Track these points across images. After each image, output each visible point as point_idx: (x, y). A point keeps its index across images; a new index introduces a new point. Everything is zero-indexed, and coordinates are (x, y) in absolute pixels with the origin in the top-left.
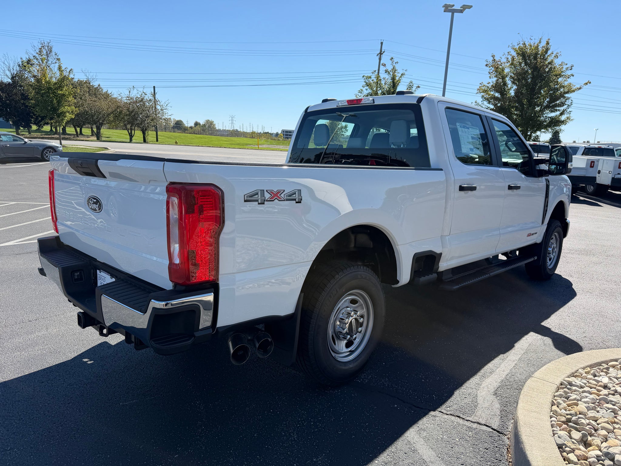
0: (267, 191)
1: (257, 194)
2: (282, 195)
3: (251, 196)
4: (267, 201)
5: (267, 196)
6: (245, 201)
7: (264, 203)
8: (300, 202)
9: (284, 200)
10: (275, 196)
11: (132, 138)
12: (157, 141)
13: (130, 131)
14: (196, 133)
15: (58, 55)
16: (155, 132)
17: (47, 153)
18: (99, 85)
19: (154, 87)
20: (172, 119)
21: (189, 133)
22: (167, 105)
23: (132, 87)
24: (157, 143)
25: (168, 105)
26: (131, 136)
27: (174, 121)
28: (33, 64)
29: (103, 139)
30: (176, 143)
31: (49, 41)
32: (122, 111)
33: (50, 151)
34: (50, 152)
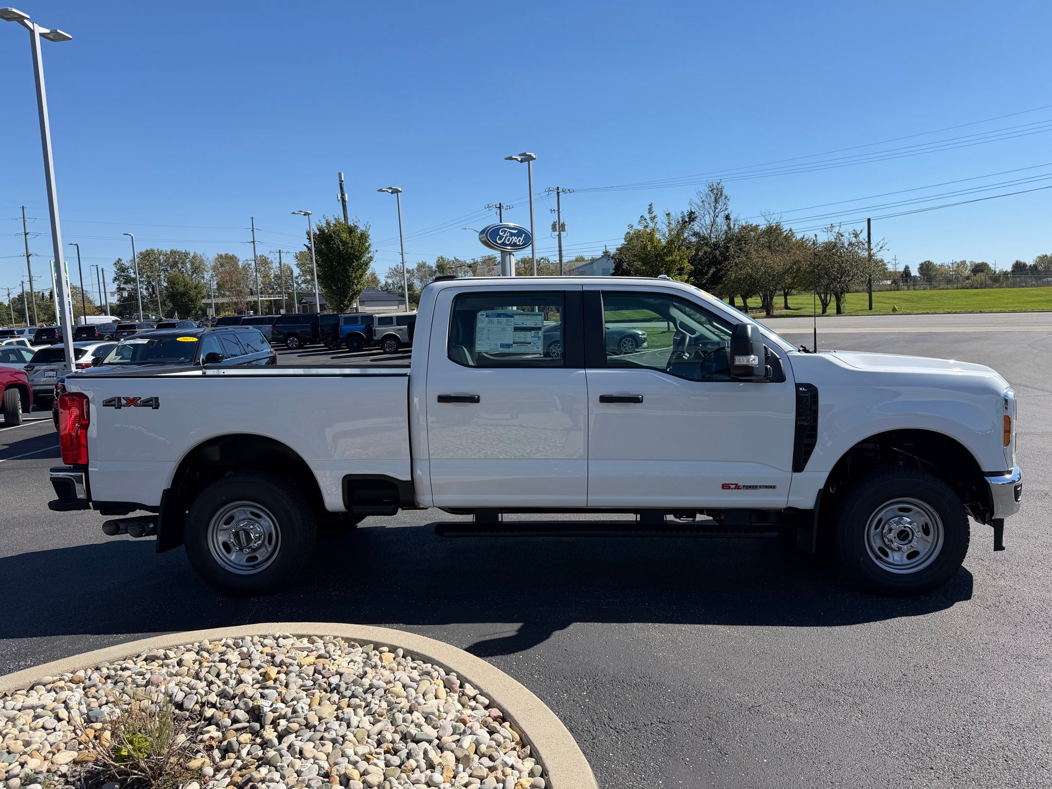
0: (123, 398)
1: (115, 400)
2: (139, 402)
3: (109, 402)
4: (123, 406)
5: (124, 402)
6: (104, 406)
7: (120, 408)
8: (158, 408)
9: (140, 406)
10: (132, 402)
11: (826, 308)
12: (871, 308)
13: (823, 296)
14: (975, 285)
15: (728, 198)
16: (866, 296)
17: (625, 343)
18: (791, 230)
19: (869, 220)
20: (967, 262)
21: (961, 288)
22: (881, 248)
23: (830, 226)
24: (870, 312)
25: (883, 248)
26: (825, 305)
27: (970, 266)
28: (695, 218)
29: (776, 312)
30: (894, 310)
31: (719, 181)
32: (800, 268)
33: (629, 340)
34: (629, 342)
